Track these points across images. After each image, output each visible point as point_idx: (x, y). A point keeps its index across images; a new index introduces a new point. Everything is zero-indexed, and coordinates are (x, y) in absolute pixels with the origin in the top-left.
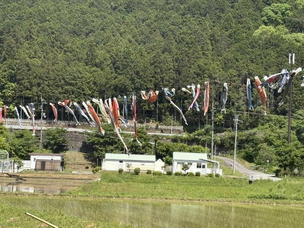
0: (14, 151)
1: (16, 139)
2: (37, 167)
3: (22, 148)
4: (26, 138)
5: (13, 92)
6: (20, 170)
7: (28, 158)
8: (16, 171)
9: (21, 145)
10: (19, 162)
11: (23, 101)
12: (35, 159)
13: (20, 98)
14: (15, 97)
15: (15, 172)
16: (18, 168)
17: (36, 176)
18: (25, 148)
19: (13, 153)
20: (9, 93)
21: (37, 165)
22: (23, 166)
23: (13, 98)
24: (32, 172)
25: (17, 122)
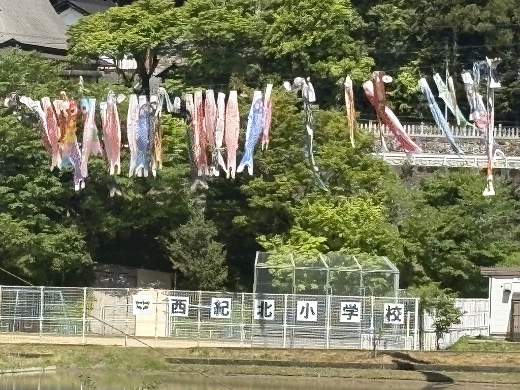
0: (423, 260)
1: (428, 209)
2: (516, 323)
3: (453, 245)
4: (469, 203)
5: (413, 12)
6: (448, 339)
7: (479, 290)
8: (430, 341)
9: (449, 235)
10: (440, 306)
11: (452, 50)
12: (507, 292)
13: (439, 40)
14: (419, 33)
15: (427, 347)
16: (440, 329)
17: (512, 365)
18: (465, 245)
19: (418, 268)
20: (396, 17)
21: (516, 318)
22: (458, 322)
23: (413, 38)
24: (497, 349)
25: (432, 139)
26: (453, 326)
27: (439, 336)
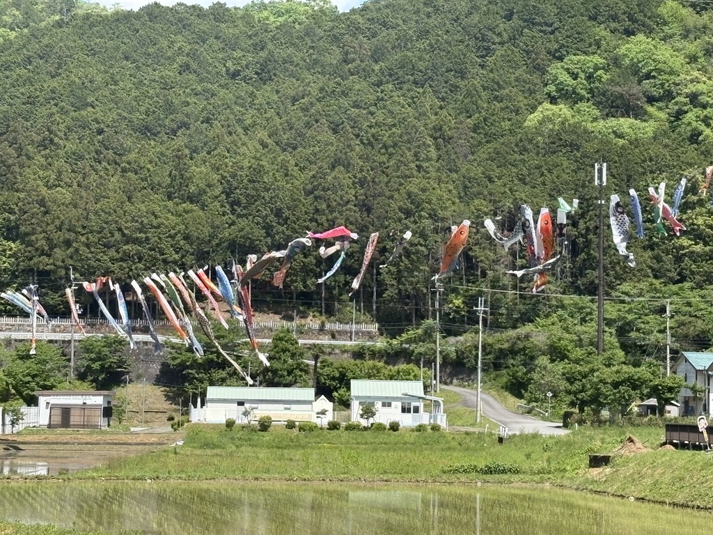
0: (14, 387)
1: (19, 361)
2: (52, 420)
3: (31, 380)
4: (40, 358)
5: (13, 260)
6: (20, 427)
7: (32, 401)
8: (8, 429)
9: (28, 375)
10: (13, 411)
11: (34, 279)
12: (48, 403)
13: (27, 274)
14: (17, 270)
15: (7, 433)
16: (13, 423)
17: (47, 441)
18: (37, 379)
19: (13, 391)
20: (4, 262)
21: (52, 417)
22: (22, 419)
23: (13, 273)
24: (42, 432)
25: (24, 325)
26: (20, 421)
27: (13, 426)
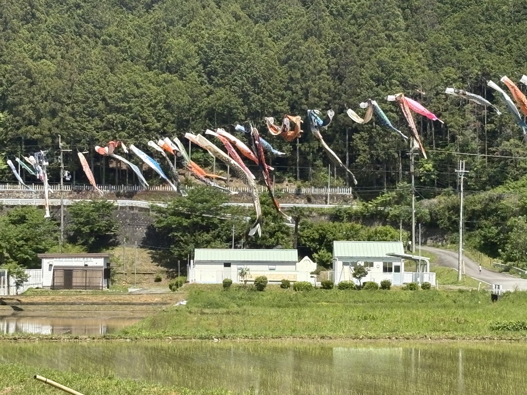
0: (9, 251)
1: (11, 226)
2: (55, 281)
3: (24, 243)
4: (31, 222)
5: (2, 129)
6: (22, 290)
7: (37, 265)
8: (13, 291)
9: (22, 239)
10: (18, 273)
11: (21, 148)
12: (51, 265)
13: (15, 143)
14: (6, 139)
15: (11, 294)
16: (18, 285)
17: (54, 301)
18: (30, 243)
19: (7, 255)
21: (55, 278)
22: (27, 281)
23: (2, 142)
24: (46, 293)
25: (12, 192)
26: (24, 283)
27: (18, 288)
